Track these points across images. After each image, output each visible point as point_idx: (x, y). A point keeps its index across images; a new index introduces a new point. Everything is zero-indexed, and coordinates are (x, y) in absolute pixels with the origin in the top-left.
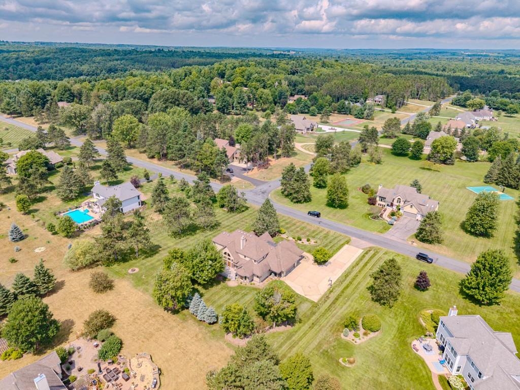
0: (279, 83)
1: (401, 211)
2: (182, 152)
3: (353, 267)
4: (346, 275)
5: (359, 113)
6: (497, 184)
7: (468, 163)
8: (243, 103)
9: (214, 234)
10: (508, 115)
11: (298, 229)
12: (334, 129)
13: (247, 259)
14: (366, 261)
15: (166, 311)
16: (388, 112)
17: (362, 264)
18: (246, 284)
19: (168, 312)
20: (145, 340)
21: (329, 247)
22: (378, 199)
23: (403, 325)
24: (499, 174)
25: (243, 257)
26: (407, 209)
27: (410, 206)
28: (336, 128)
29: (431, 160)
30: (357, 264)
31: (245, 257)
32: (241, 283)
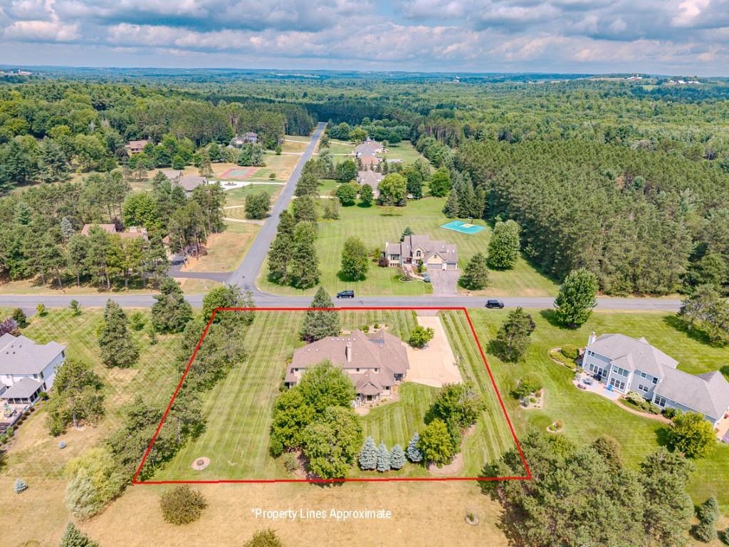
0: (96, 124)
1: (424, 264)
2: (59, 259)
3: (452, 338)
4: (455, 348)
5: (243, 159)
6: (459, 217)
7: (415, 201)
8: (58, 160)
9: (254, 364)
10: (392, 145)
11: (348, 318)
12: (233, 184)
13: (362, 372)
14: (454, 327)
15: (325, 487)
16: (271, 154)
17: (454, 331)
18: (378, 405)
19: (328, 486)
20: (348, 536)
21: (406, 326)
22: (389, 258)
23: (551, 373)
24: (459, 206)
25: (354, 372)
26: (432, 260)
27: (433, 256)
28: (235, 183)
29: (384, 203)
30: (451, 333)
31: (358, 369)
32: (371, 406)
